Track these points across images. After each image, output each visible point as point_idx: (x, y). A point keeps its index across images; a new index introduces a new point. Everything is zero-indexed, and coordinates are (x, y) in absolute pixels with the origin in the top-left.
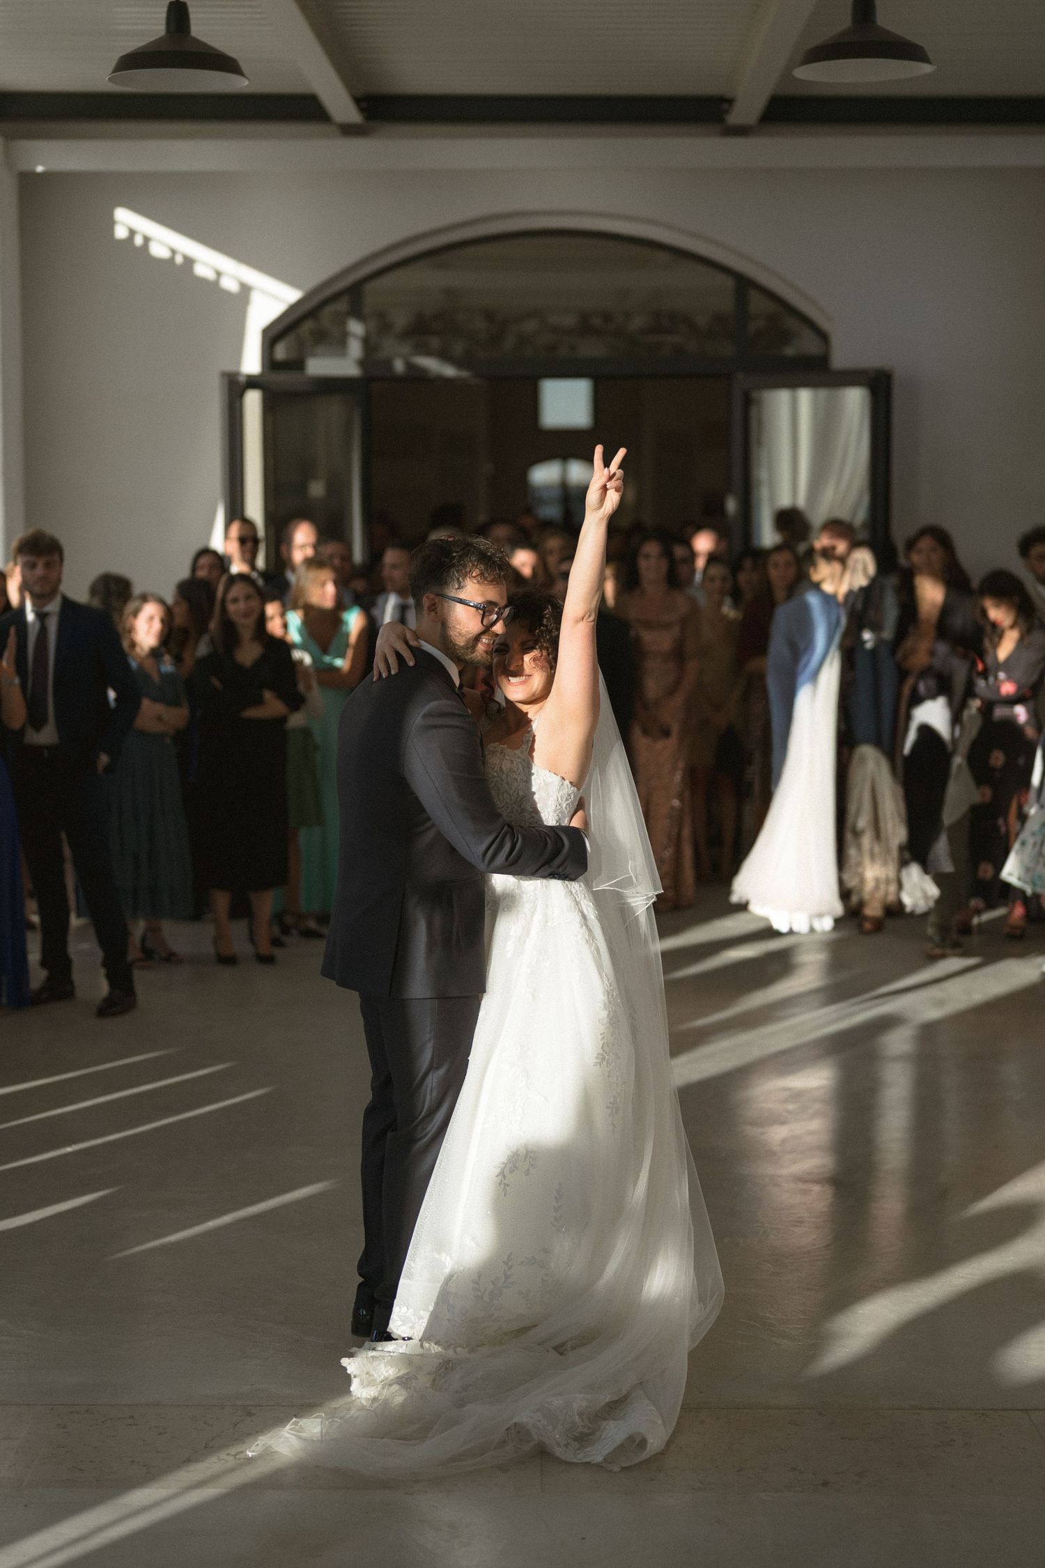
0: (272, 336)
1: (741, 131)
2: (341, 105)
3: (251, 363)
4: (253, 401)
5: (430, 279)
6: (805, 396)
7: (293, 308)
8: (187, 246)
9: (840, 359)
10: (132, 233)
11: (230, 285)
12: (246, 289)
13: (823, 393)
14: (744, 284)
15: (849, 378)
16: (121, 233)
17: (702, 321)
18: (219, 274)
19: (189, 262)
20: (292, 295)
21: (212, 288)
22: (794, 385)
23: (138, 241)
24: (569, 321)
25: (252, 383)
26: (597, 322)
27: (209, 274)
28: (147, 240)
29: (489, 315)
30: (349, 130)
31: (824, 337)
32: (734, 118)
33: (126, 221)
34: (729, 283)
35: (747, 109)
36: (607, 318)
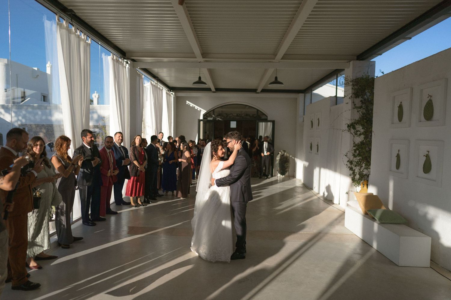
0: (204, 115)
1: (258, 93)
2: (213, 89)
3: (201, 118)
4: (202, 122)
5: (220, 110)
6: (264, 123)
7: (206, 113)
8: (194, 105)
9: (269, 119)
10: (188, 103)
11: (199, 110)
12: (201, 110)
13: (266, 123)
14: (258, 110)
15: (270, 121)
16: (187, 103)
17: (251, 115)
18: (198, 108)
19: (194, 107)
20: (206, 111)
21: (197, 110)
22: (262, 122)
23: (189, 104)
24: (235, 115)
25: (201, 120)
26: (239, 115)
27: (197, 109)
28: (190, 104)
29: (226, 114)
30: (214, 92)
31: (267, 117)
32: (257, 92)
33: (188, 102)
34: (256, 110)
35: (259, 91)
36: (240, 115)
